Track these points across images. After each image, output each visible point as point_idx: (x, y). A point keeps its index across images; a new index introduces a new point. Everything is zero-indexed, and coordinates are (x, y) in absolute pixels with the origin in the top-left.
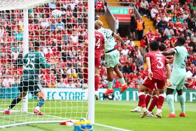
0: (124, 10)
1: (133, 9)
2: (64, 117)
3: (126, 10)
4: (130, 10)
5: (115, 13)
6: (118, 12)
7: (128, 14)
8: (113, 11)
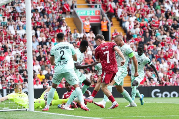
0: (91, 12)
1: (100, 11)
3: (92, 12)
4: (96, 11)
5: (82, 15)
6: (85, 14)
7: (95, 15)
8: (80, 13)
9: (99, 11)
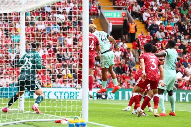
2: (59, 116)
3: (119, 14)
4: (122, 13)
6: (111, 16)
7: (121, 17)
8: (107, 15)
9: (125, 14)
